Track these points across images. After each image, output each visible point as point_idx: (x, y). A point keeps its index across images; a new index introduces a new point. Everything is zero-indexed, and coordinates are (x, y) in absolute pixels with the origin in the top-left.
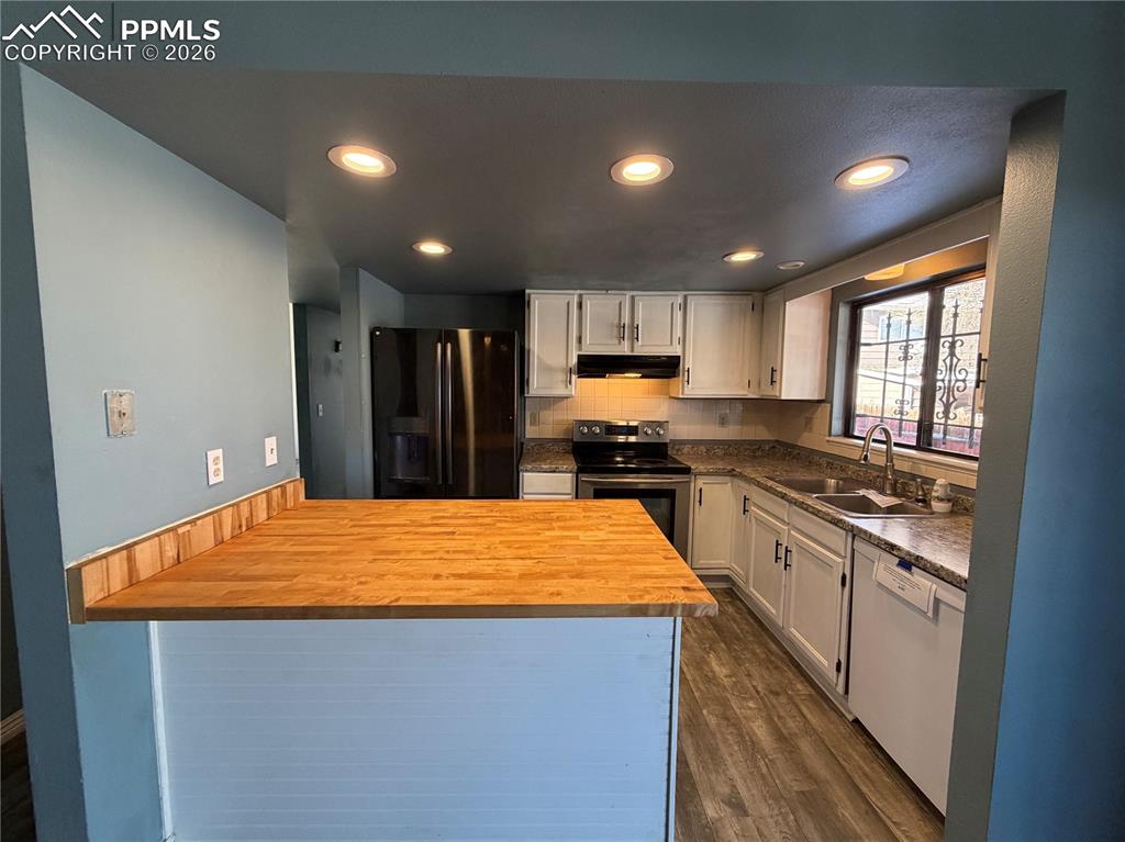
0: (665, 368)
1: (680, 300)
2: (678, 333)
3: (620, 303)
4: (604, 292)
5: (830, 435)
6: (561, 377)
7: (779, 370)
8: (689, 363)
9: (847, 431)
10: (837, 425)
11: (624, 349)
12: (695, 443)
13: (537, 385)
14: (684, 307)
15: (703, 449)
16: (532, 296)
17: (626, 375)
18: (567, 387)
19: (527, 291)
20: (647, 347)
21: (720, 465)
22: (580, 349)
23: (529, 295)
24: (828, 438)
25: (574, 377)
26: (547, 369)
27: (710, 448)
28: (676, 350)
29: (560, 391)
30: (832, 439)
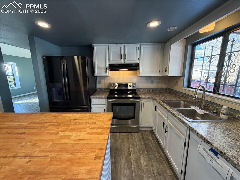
0: (134, 67)
1: (139, 46)
2: (138, 57)
3: (121, 48)
4: (116, 44)
5: (183, 87)
6: (104, 70)
7: (168, 67)
8: (141, 66)
9: (189, 86)
10: (186, 84)
11: (122, 62)
12: (144, 89)
13: (97, 73)
14: (140, 48)
15: (146, 90)
16: (94, 46)
17: (123, 69)
18: (106, 73)
19: (93, 45)
20: (128, 61)
21: (150, 96)
22: (109, 62)
23: (93, 46)
24: (182, 88)
25: (107, 70)
26: (100, 68)
27: (148, 91)
28: (138, 62)
29: (104, 74)
30: (184, 88)
